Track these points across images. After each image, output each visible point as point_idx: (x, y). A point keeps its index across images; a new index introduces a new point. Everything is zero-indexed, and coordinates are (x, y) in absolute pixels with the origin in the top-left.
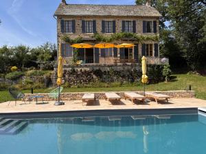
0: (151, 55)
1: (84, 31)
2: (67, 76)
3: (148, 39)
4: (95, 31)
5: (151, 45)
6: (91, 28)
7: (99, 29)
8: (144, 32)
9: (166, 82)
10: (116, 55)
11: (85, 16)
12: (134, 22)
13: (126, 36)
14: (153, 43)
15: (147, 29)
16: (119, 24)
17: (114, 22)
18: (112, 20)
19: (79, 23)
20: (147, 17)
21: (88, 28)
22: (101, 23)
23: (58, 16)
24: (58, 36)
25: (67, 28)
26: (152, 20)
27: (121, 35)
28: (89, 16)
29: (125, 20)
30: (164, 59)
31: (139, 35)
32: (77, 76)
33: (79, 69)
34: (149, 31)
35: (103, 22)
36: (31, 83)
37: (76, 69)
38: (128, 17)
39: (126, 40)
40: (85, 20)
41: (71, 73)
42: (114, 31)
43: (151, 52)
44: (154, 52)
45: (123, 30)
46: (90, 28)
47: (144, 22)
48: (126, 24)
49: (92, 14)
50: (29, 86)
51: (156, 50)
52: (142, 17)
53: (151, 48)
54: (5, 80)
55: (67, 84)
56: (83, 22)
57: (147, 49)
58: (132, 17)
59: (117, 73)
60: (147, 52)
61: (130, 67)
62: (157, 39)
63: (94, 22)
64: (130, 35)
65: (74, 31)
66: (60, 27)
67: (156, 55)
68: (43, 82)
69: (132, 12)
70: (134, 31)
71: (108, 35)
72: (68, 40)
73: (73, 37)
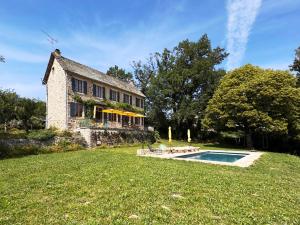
0: (139, 123)
1: (95, 95)
2: (101, 138)
4: (104, 97)
8: (136, 106)
12: (131, 97)
16: (122, 96)
18: (116, 91)
19: (90, 86)
20: (138, 96)
22: (109, 91)
23: (67, 71)
24: (68, 94)
25: (77, 87)
26: (141, 99)
27: (124, 105)
29: (126, 94)
32: (110, 138)
34: (139, 106)
37: (108, 131)
40: (96, 84)
41: (104, 135)
42: (119, 101)
44: (141, 121)
45: (124, 101)
56: (94, 86)
58: (130, 93)
63: (104, 89)
65: (86, 92)
70: (131, 103)
71: (114, 103)
72: (80, 101)
73: (85, 98)
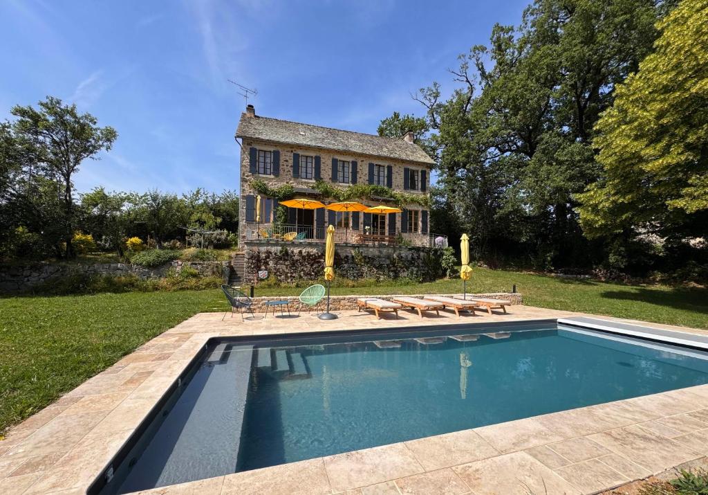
0: (416, 230)
1: (296, 174)
2: (271, 264)
3: (413, 201)
4: (318, 177)
5: (416, 213)
6: (311, 171)
7: (326, 173)
8: (406, 188)
9: (447, 279)
10: (356, 226)
11: (299, 147)
12: (390, 168)
13: (377, 192)
14: (420, 209)
15: (410, 183)
16: (363, 169)
17: (355, 164)
18: (350, 159)
19: (287, 158)
20: (412, 162)
21: (304, 170)
22: (330, 163)
23: (244, 138)
24: (244, 180)
25: (262, 165)
26: (420, 169)
27: (368, 188)
28: (308, 148)
29: (375, 162)
30: (439, 239)
31: (398, 192)
32: (294, 264)
33: (296, 250)
34: (413, 187)
35: (335, 162)
36: (195, 276)
37: (290, 249)
38: (379, 157)
39: (378, 200)
40: (301, 153)
41: (280, 259)
42: (354, 181)
43: (416, 224)
44: (420, 224)
45: (371, 181)
46: (309, 170)
47: (406, 170)
48: (376, 169)
49: (313, 143)
50: (193, 281)
51: (424, 222)
52: (403, 161)
53: (416, 219)
54: (131, 268)
55: (273, 279)
56: (296, 157)
57: (411, 218)
58: (386, 158)
59: (369, 260)
60: (411, 225)
61: (390, 251)
62: (426, 203)
63: (318, 159)
64: (383, 192)
65: (276, 172)
66: (247, 162)
67: (424, 231)
68: (222, 274)
69: (385, 149)
70: (390, 184)
71: (343, 188)
72: (263, 191)
73: (274, 185)
